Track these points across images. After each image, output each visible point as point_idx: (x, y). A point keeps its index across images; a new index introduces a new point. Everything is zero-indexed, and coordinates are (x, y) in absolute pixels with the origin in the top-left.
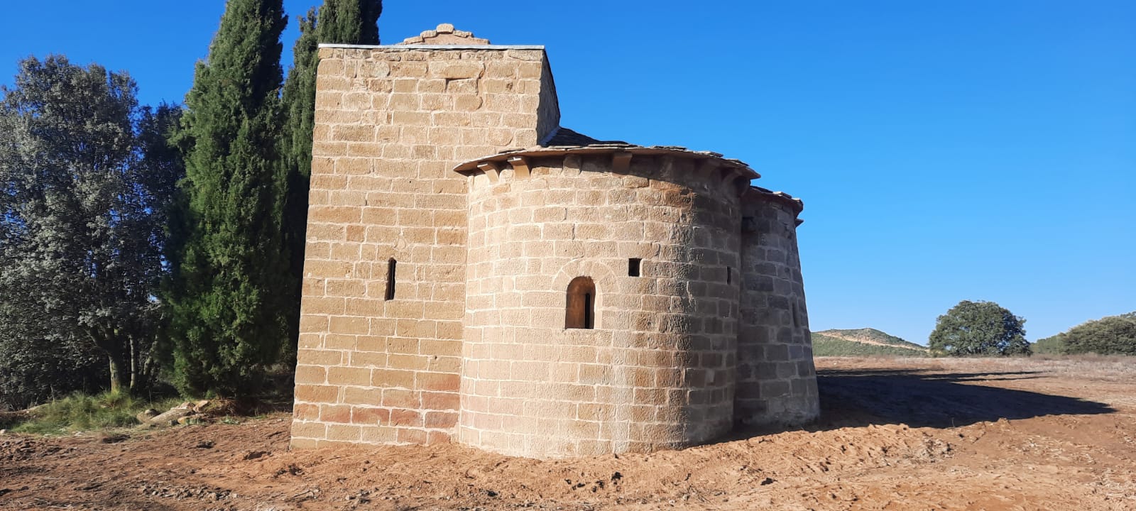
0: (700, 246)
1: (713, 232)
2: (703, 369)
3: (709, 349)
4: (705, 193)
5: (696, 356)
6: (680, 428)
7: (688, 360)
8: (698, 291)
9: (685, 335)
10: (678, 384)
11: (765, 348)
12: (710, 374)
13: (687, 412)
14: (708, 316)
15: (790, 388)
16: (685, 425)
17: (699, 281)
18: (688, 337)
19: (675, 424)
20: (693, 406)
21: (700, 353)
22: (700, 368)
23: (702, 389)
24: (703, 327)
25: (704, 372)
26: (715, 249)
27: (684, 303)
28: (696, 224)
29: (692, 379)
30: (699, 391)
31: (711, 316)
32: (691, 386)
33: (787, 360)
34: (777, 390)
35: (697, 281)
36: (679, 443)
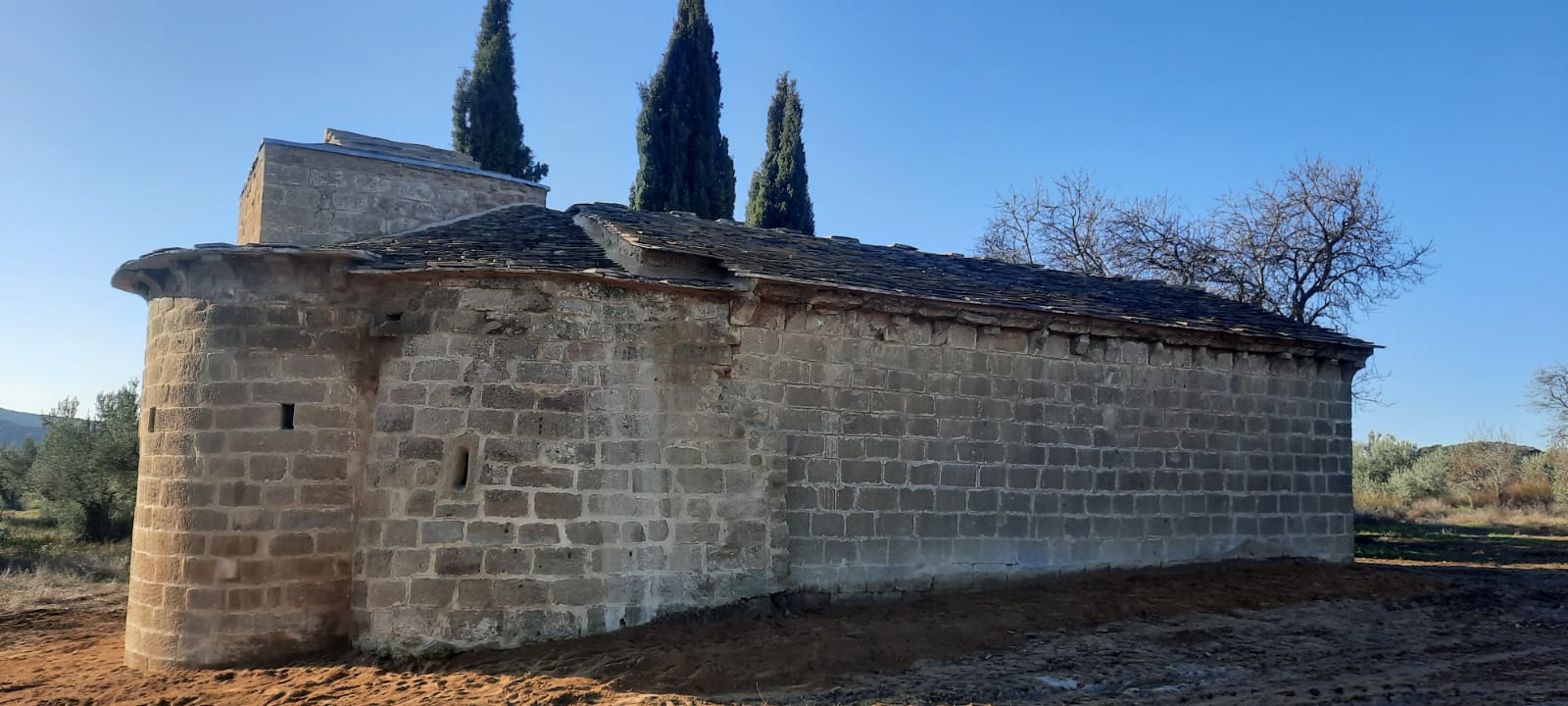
0: (217, 380)
1: (241, 357)
2: (212, 557)
3: (225, 528)
4: (231, 301)
5: (202, 540)
6: (174, 640)
7: (193, 545)
8: (212, 445)
9: (188, 509)
10: (176, 578)
11: (384, 526)
12: (228, 566)
13: (185, 619)
14: (226, 480)
15: (408, 593)
16: (181, 636)
17: (213, 430)
18: (191, 513)
19: (170, 634)
20: (195, 612)
21: (210, 535)
22: (206, 556)
23: (210, 588)
24: (217, 497)
25: (214, 563)
26: (244, 380)
27: (189, 465)
28: (212, 349)
29: (197, 572)
30: (204, 591)
31: (234, 481)
32: (192, 583)
33: (414, 545)
34: (389, 595)
35: (208, 431)
36: (172, 662)
